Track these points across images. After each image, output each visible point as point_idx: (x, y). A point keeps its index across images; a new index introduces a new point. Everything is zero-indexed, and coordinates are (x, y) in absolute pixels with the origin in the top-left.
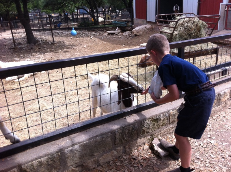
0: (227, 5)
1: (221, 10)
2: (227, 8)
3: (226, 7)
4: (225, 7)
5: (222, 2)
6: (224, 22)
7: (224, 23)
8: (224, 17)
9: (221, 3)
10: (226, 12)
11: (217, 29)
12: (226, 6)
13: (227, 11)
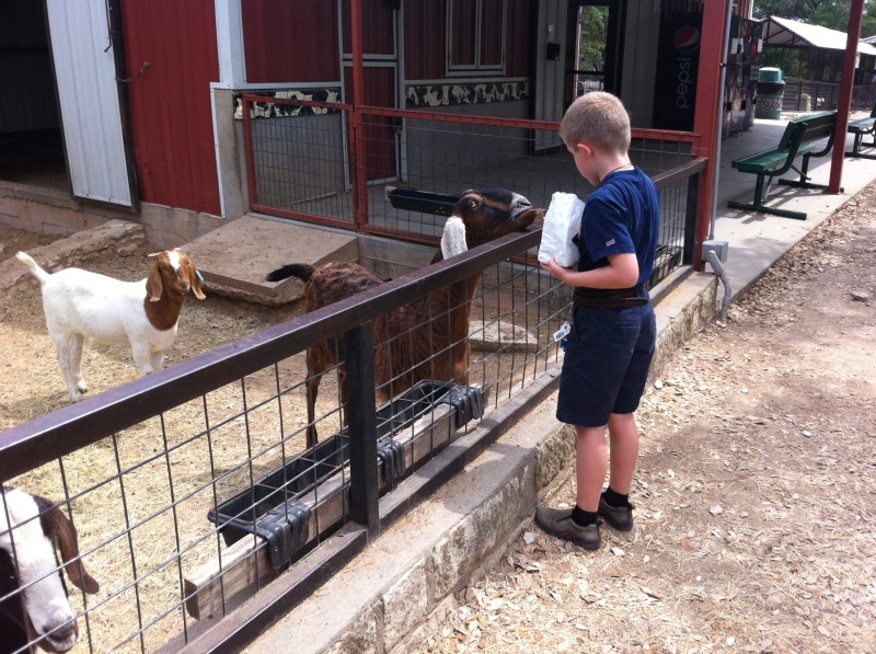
0: (238, 95)
1: (217, 119)
2: (240, 108)
3: (236, 105)
4: (231, 102)
5: (218, 80)
6: (240, 177)
7: (240, 184)
8: (236, 149)
9: (213, 85)
10: (240, 126)
11: (218, 213)
12: (235, 98)
13: (247, 121)
